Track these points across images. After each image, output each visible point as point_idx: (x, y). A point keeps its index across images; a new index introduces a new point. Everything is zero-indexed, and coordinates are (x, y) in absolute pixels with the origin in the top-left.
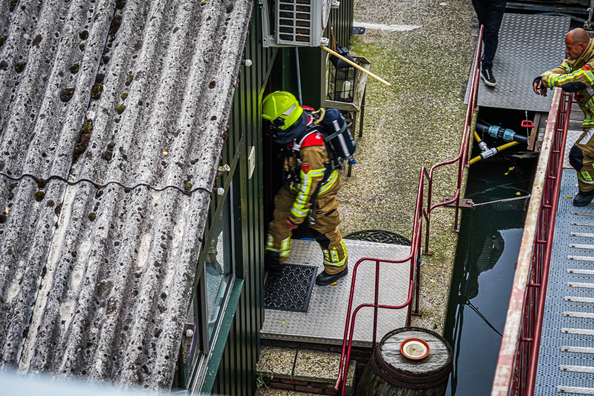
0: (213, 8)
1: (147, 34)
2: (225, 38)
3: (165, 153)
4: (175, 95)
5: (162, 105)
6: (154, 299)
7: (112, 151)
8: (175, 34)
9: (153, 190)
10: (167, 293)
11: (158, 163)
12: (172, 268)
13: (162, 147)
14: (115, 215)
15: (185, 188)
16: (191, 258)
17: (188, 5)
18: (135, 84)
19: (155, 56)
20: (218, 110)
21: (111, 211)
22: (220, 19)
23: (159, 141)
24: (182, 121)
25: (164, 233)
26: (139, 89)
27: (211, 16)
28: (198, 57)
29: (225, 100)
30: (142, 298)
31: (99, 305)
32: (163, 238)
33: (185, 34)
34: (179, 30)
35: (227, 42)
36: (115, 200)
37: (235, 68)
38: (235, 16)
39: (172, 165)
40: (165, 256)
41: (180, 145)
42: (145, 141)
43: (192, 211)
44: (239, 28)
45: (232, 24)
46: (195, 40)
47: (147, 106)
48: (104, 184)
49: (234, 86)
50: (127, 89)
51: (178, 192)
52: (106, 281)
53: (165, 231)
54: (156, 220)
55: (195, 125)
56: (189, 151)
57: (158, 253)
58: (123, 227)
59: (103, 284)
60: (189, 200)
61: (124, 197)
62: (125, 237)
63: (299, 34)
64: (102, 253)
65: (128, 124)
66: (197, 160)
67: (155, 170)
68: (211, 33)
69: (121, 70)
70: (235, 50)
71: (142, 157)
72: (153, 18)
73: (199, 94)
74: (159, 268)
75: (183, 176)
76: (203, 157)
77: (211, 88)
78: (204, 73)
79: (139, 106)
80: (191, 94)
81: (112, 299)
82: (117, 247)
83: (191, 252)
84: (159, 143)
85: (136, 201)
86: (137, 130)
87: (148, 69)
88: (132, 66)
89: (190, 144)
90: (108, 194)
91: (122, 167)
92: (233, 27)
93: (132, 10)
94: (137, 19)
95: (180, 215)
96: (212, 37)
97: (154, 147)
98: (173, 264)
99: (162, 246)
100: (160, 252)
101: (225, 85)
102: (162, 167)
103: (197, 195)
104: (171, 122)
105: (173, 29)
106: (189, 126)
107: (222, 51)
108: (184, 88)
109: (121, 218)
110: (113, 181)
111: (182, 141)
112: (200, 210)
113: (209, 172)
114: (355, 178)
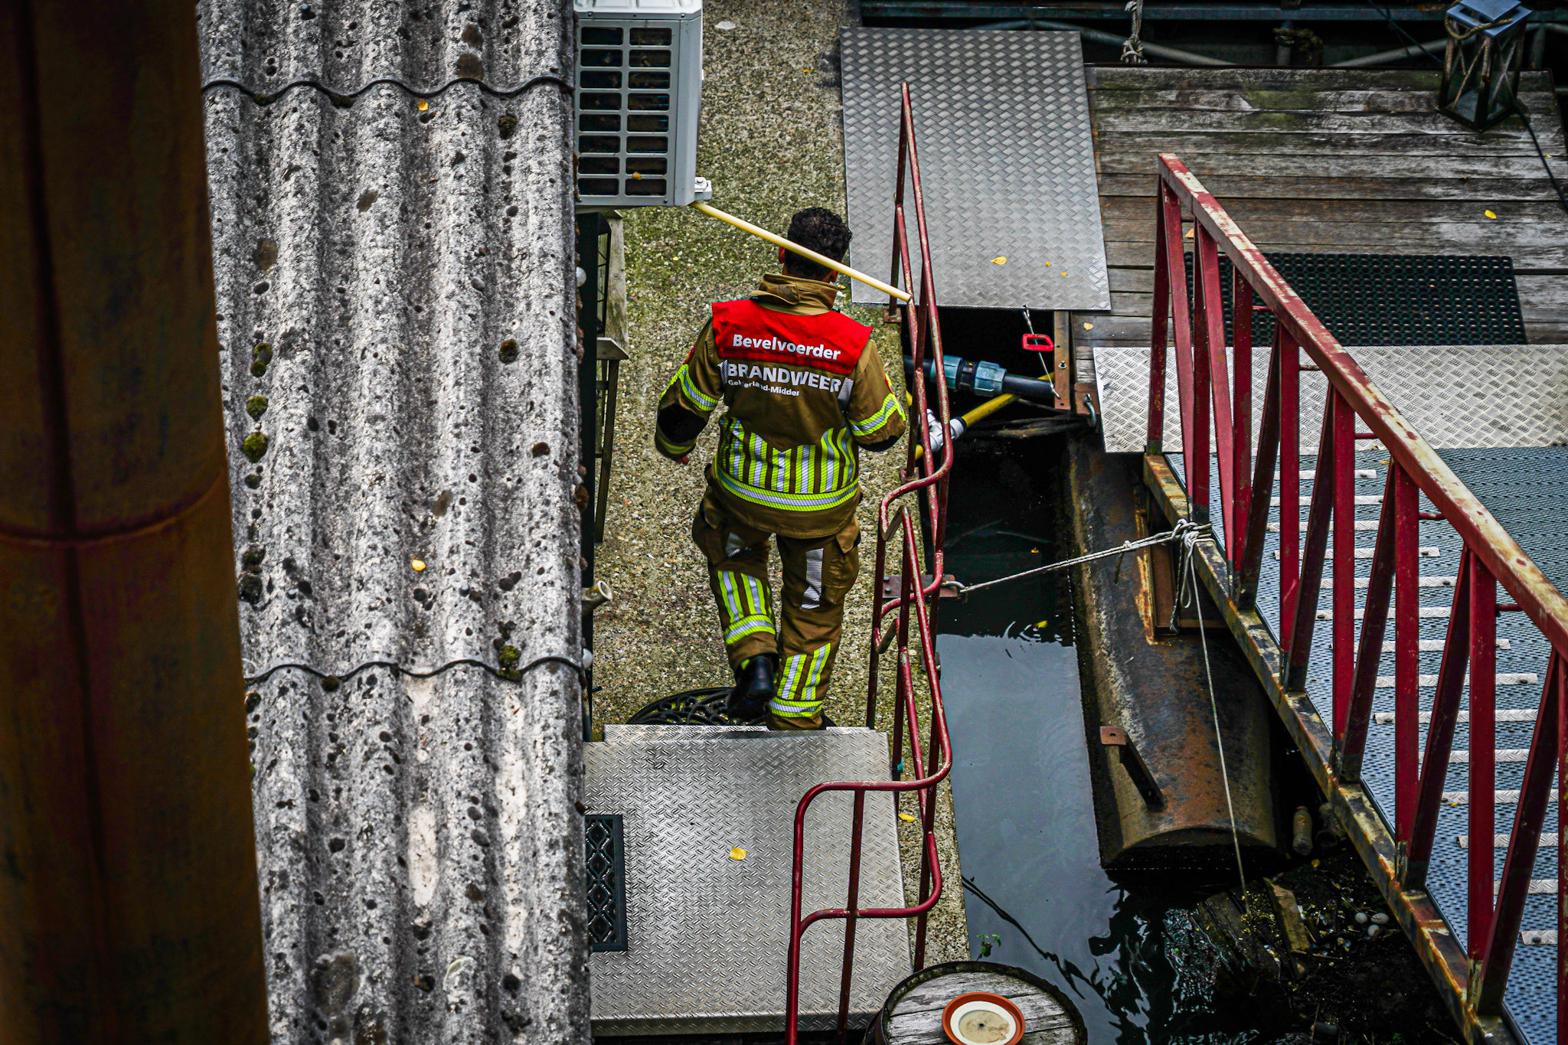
0: (463, 127)
1: (286, 220)
2: (513, 212)
3: (418, 565)
4: (408, 393)
5: (380, 426)
6: (487, 996)
7: (258, 572)
8: (367, 214)
9: (407, 677)
10: (516, 972)
11: (406, 594)
12: (516, 901)
13: (406, 548)
14: (314, 762)
15: (502, 663)
16: (569, 865)
17: (387, 124)
18: (283, 369)
19: (323, 280)
20: (548, 425)
21: (302, 752)
22: (488, 156)
23: (395, 531)
24: (447, 466)
25: (474, 800)
26: (301, 383)
27: (464, 152)
28: (453, 276)
29: (560, 393)
30: (452, 998)
31: (327, 1033)
32: (474, 815)
33: (397, 210)
34: (380, 201)
35: (524, 224)
36: (305, 716)
37: (567, 298)
38: (531, 146)
39: (449, 598)
40: (490, 865)
41: (461, 538)
42: (350, 533)
43: (537, 728)
44: (552, 181)
45: (527, 171)
46: (428, 226)
47: (333, 432)
48: (259, 673)
49: (574, 352)
50: (259, 386)
51: (485, 675)
52: (331, 958)
53: (475, 793)
54: (436, 763)
55: (486, 473)
56: (487, 554)
57: (471, 861)
58: (344, 794)
59: (325, 966)
60: (520, 696)
61: (325, 704)
62: (358, 823)
63: (636, 175)
64: (303, 879)
65: (293, 488)
66: (517, 577)
67: (401, 616)
68: (474, 201)
69: (233, 331)
70: (555, 244)
71: (354, 585)
72: (293, 169)
73: (479, 384)
74: (482, 905)
75: (489, 628)
76: (534, 567)
77: (507, 361)
78: (481, 320)
79: (312, 434)
80: (457, 384)
81: (366, 1010)
82: (339, 855)
83: (566, 848)
84: (395, 538)
85: (368, 715)
86: (320, 504)
87: (313, 322)
88: (259, 317)
89: (488, 532)
90: (281, 703)
91: (305, 618)
92: (532, 178)
93: (225, 150)
94: (245, 177)
95: (503, 743)
96: (479, 213)
97: (387, 552)
98: (514, 886)
99: (476, 837)
100: (475, 858)
101: (550, 350)
102: (419, 606)
103: (543, 678)
104: (414, 472)
105: (357, 196)
106: (473, 478)
107: (515, 252)
108: (428, 369)
109: (330, 767)
110: (287, 661)
111: (463, 527)
112: (562, 723)
113: (565, 609)
114: (616, 544)
